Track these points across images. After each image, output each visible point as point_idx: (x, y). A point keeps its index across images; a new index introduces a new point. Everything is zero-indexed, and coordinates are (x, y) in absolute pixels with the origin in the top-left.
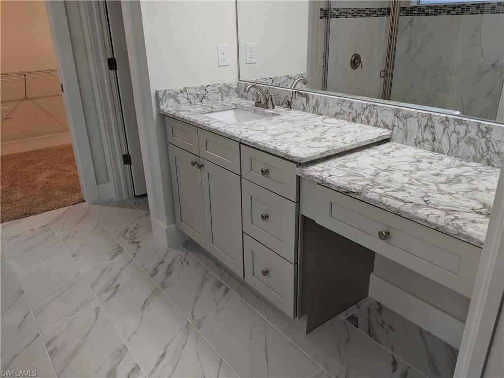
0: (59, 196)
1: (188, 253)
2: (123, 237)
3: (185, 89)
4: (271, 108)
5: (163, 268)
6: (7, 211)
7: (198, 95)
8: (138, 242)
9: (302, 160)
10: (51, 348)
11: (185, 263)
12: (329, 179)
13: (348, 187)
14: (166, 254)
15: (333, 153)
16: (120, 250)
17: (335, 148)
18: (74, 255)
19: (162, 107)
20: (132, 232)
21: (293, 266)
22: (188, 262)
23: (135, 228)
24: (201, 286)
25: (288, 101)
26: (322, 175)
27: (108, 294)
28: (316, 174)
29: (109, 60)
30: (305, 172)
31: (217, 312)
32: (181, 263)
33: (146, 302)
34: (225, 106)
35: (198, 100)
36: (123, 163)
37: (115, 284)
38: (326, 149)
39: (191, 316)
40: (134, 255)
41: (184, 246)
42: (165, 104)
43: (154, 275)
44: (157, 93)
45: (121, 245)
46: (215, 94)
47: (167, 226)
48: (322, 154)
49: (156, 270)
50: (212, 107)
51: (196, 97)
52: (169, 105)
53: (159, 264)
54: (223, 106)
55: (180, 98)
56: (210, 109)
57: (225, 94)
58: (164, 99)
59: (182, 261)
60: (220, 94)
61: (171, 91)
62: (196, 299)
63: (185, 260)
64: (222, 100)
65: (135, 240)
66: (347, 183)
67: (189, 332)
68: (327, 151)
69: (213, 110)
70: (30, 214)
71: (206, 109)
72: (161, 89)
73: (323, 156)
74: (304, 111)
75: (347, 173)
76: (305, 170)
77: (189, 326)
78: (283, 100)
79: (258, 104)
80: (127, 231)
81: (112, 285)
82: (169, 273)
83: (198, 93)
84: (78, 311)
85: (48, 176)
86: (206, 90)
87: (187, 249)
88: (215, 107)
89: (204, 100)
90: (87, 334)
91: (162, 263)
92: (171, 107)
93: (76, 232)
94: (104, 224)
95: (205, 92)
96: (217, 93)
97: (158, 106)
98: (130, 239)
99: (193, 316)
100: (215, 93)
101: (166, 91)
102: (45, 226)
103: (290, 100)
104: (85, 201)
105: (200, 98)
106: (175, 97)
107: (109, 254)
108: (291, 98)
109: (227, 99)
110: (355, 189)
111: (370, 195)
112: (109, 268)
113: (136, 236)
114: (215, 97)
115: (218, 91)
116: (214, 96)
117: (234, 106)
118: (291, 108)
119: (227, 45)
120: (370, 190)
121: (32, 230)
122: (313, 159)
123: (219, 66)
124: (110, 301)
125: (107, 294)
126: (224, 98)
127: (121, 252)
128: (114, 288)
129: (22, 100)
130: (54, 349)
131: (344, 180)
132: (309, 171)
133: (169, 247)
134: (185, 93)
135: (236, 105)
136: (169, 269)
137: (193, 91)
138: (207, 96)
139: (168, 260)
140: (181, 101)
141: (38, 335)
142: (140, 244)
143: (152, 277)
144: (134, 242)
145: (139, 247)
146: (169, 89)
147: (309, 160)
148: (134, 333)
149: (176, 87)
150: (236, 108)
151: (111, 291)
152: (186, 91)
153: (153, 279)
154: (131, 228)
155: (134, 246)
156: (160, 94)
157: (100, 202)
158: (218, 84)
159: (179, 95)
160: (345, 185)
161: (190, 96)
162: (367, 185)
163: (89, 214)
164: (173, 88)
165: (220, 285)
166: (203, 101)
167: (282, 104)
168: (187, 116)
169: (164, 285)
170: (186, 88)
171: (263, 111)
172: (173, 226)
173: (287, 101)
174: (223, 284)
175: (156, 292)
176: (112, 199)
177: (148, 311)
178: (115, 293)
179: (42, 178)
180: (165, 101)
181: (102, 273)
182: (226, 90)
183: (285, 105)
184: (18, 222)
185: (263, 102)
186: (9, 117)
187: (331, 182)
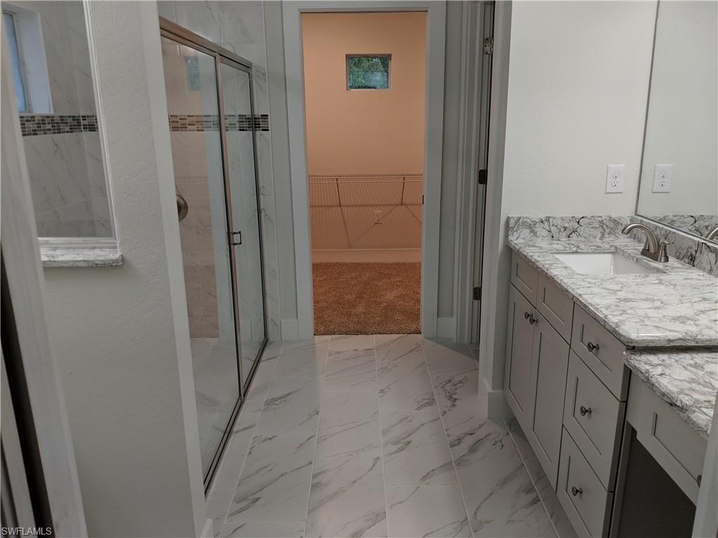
0: (398, 320)
1: (508, 434)
2: (442, 388)
3: (548, 219)
4: (663, 260)
5: (469, 441)
6: (343, 323)
7: (565, 229)
8: (456, 399)
9: (631, 343)
10: (315, 481)
11: (499, 444)
12: (657, 379)
13: (674, 396)
14: (481, 426)
15: (693, 344)
16: (431, 402)
17: (699, 337)
18: (382, 391)
19: (511, 238)
20: (455, 385)
21: (606, 493)
22: (503, 446)
23: (460, 382)
24: (505, 481)
25: (691, 255)
26: (651, 370)
27: (395, 448)
28: (643, 367)
29: (481, 172)
30: (632, 361)
31: (508, 522)
32: (494, 442)
33: (431, 473)
34: (598, 247)
35: (564, 234)
36: (472, 297)
37: (407, 439)
38: (681, 336)
39: (474, 513)
40: (445, 413)
41: (508, 424)
42: (516, 235)
43: (454, 445)
44: (508, 219)
45: (435, 397)
46: (592, 230)
47: (493, 388)
48: (669, 341)
49: (459, 440)
50: (578, 247)
51: (563, 230)
52: (522, 236)
53: (467, 434)
54: (595, 247)
55: (539, 229)
56: (575, 249)
57: (608, 231)
58: (516, 228)
59: (496, 442)
60: (601, 229)
61: (526, 220)
62: (491, 494)
63: (501, 441)
64: (601, 239)
65: (453, 396)
66: (677, 390)
67: (460, 531)
68: (681, 339)
69: (579, 250)
70: (361, 333)
71: (568, 249)
72: (514, 214)
73: (672, 344)
74: (710, 273)
75: (694, 377)
76: (633, 357)
77: (464, 523)
78: (685, 251)
79: (645, 252)
80: (450, 381)
81: (404, 438)
82: (473, 449)
83: (567, 225)
84: (357, 453)
85: (397, 295)
86: (578, 223)
87: (510, 429)
88: (582, 246)
89: (574, 235)
90: (355, 482)
91: (471, 434)
92: (524, 239)
93: (396, 366)
94: (429, 365)
95: (577, 225)
96: (596, 228)
97: (506, 235)
98: (449, 393)
99: (475, 513)
100: (592, 228)
101: (520, 218)
102: (370, 349)
103: (694, 253)
104: (421, 333)
105: (568, 232)
106: (531, 227)
107: (418, 402)
108: (696, 251)
109: (608, 238)
110: (681, 402)
111: (696, 416)
112: (409, 419)
113: (456, 391)
114: (592, 233)
115: (598, 226)
116: (590, 231)
117: (613, 250)
118: (693, 266)
119: (624, 165)
120: (703, 409)
121: (356, 350)
122: (651, 345)
123: (606, 193)
124: (393, 456)
125: (395, 446)
126: (606, 235)
127: (430, 405)
128: (405, 443)
129: (397, 205)
130: (317, 483)
131: (676, 386)
132: (637, 361)
133: (489, 418)
134: (546, 223)
135: (616, 248)
136: (476, 445)
137: (559, 222)
138: (578, 230)
139: (481, 434)
140: (538, 233)
141: (311, 463)
142: (457, 403)
143: (451, 447)
144: (451, 398)
145: (453, 405)
146: (525, 216)
147: (644, 345)
148: (400, 502)
149: (535, 214)
150: (616, 252)
151: (400, 446)
152: (548, 221)
153: (452, 450)
154: (457, 379)
155: (449, 403)
156: (512, 222)
157: (436, 339)
158: (600, 217)
159: (538, 225)
160: (672, 392)
161: (553, 229)
162: (706, 401)
163: (418, 349)
164: (531, 216)
165: (530, 490)
166: (571, 236)
167: (684, 257)
168: (531, 254)
169: (460, 462)
170: (549, 217)
171: (647, 264)
172: (500, 391)
173: (689, 254)
174: (535, 491)
175: (447, 466)
176: (451, 338)
177: (427, 484)
178: (401, 449)
179: (390, 296)
180: (517, 231)
181: (400, 422)
182: (612, 225)
183: (687, 260)
184: (347, 338)
185: (652, 250)
186: (381, 222)
187: (656, 384)
